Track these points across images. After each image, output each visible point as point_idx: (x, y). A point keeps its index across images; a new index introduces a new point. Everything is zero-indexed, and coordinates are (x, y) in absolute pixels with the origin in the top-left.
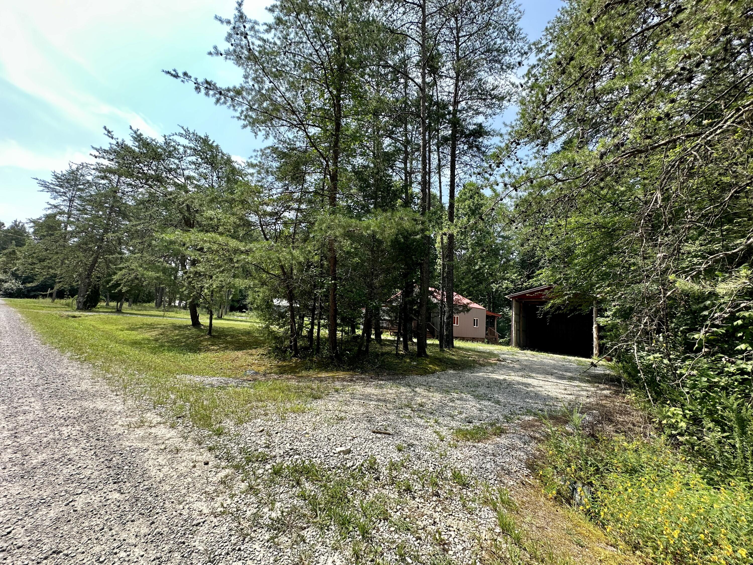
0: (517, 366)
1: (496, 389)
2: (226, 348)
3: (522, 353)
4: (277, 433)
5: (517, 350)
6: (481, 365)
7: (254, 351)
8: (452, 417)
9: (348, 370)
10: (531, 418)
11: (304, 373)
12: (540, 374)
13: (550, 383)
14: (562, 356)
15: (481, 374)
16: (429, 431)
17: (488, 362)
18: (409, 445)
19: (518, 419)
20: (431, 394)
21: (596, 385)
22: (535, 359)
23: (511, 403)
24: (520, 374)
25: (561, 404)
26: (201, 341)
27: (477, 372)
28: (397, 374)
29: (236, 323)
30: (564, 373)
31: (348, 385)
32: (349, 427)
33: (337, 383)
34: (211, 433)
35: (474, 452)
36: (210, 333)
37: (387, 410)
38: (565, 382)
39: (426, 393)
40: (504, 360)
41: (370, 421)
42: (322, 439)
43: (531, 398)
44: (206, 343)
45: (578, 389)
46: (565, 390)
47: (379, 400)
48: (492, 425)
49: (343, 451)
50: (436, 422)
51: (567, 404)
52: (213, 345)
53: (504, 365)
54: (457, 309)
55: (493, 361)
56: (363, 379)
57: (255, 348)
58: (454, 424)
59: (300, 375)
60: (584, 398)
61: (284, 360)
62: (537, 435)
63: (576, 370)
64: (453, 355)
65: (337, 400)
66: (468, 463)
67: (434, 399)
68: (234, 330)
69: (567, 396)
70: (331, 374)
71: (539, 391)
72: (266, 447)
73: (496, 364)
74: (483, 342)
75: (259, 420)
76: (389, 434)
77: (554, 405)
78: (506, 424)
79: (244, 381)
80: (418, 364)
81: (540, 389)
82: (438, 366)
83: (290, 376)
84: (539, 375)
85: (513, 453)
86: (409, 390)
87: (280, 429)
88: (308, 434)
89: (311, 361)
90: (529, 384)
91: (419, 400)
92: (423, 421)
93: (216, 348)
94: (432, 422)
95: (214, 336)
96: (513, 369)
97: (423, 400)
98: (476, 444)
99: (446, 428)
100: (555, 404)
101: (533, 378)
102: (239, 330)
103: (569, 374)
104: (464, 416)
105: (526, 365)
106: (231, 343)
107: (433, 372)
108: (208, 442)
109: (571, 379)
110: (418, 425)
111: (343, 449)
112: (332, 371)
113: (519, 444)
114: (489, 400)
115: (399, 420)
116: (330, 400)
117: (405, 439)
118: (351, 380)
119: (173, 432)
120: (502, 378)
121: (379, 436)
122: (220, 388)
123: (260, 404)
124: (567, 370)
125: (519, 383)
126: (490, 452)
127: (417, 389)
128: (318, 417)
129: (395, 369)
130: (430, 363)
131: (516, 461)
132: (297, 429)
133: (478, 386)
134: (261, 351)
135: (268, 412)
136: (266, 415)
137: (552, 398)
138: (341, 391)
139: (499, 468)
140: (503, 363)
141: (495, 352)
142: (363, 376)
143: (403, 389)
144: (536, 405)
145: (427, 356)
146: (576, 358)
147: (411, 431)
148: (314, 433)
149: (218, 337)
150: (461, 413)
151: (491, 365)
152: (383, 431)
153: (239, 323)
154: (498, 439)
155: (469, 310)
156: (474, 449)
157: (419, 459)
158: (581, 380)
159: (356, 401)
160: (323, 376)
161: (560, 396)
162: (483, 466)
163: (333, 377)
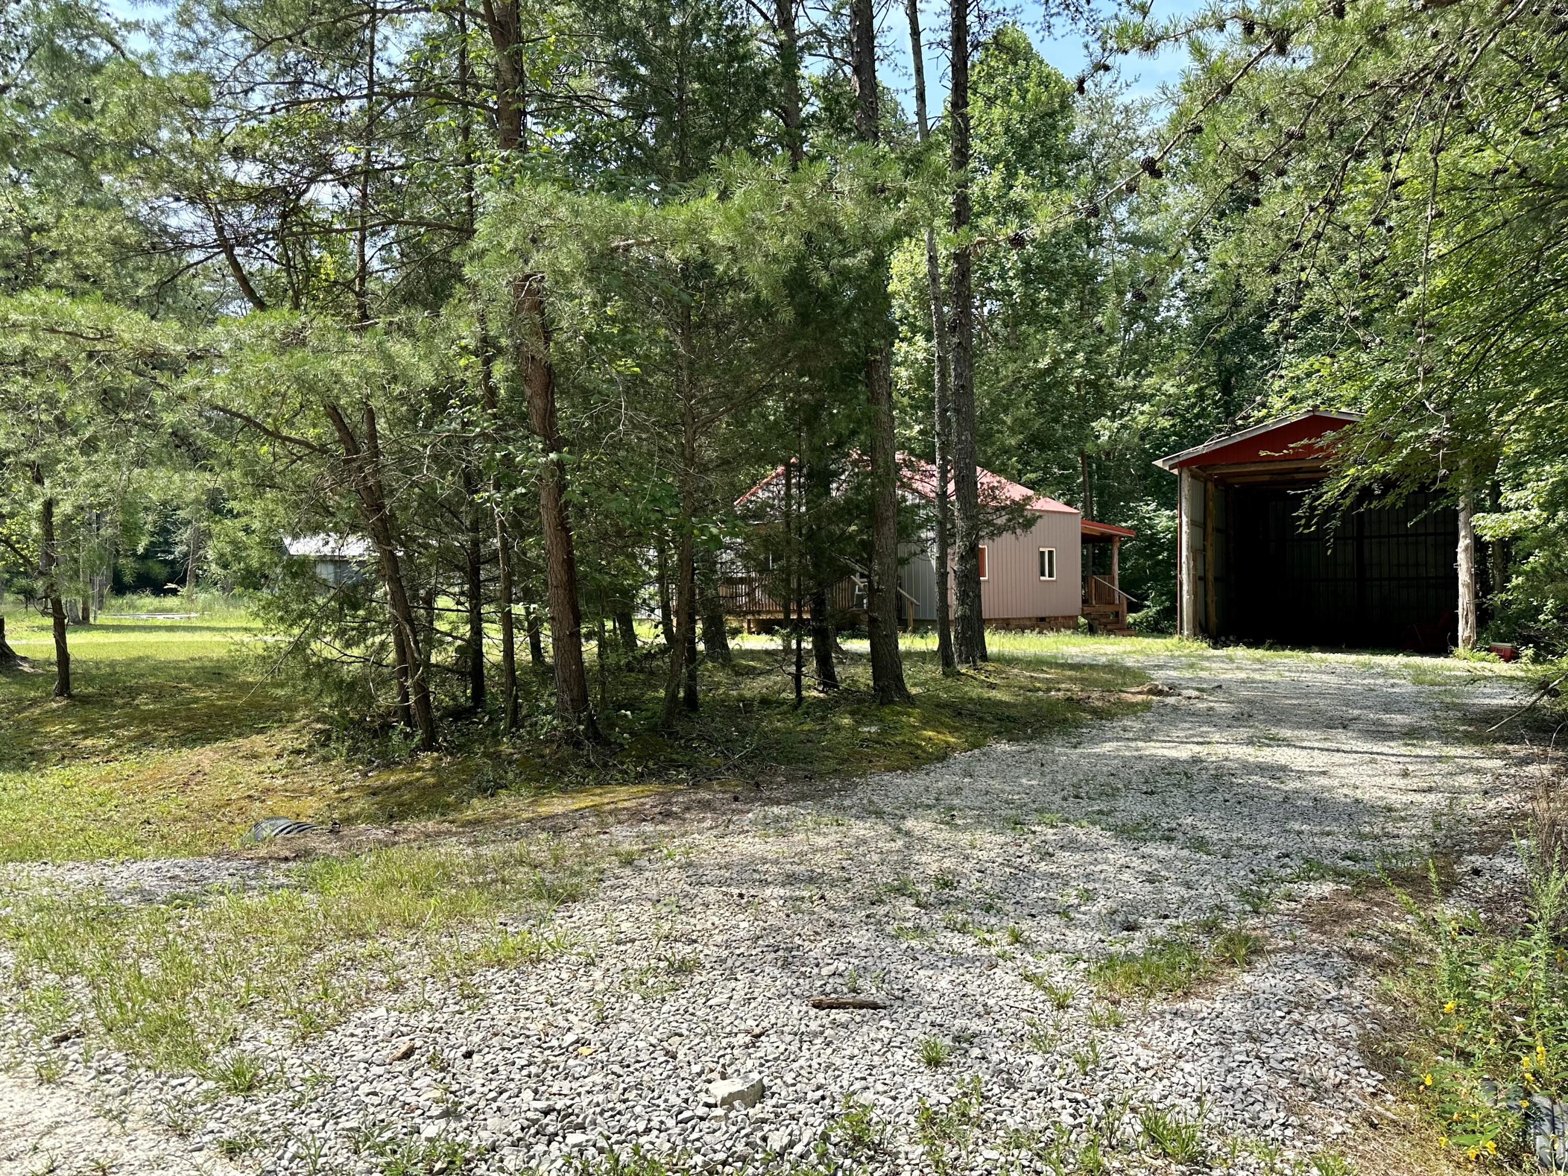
0: (1222, 707)
1: (1179, 796)
2: (145, 740)
3: (1221, 659)
4: (468, 1055)
5: (1201, 647)
6: (1098, 714)
7: (258, 742)
8: (1064, 913)
9: (640, 779)
10: (1328, 888)
11: (479, 807)
12: (1307, 726)
13: (1350, 759)
14: (1352, 658)
15: (1108, 747)
16: (1004, 976)
17: (1120, 702)
18: (957, 1039)
19: (1289, 898)
20: (964, 838)
21: (1500, 747)
22: (1270, 676)
23: (1246, 842)
24: (1244, 733)
25: (1405, 829)
26: (36, 721)
27: (1092, 741)
28: (822, 776)
29: (153, 637)
30: (1385, 717)
31: (663, 835)
32: (721, 999)
33: (618, 831)
34: (211, 1084)
35: (1184, 1034)
36: (64, 688)
37: (831, 915)
38: (1396, 747)
39: (943, 835)
40: (1173, 689)
41: (786, 964)
42: (644, 1056)
43: (1305, 816)
44: (56, 729)
45: (1445, 767)
46: (1405, 774)
47: (790, 879)
48: (1210, 928)
49: (739, 1095)
50: (1016, 938)
51: (1429, 827)
52: (87, 734)
53: (1175, 708)
54: (989, 523)
55: (1132, 695)
56: (706, 806)
57: (261, 731)
58: (1077, 939)
59: (469, 814)
60: (1478, 800)
61: (389, 765)
62: (1369, 947)
63: (1417, 703)
64: (992, 686)
65: (641, 898)
66: (1177, 1077)
67: (984, 855)
68: (159, 668)
69: (1418, 798)
70: (584, 801)
71: (1323, 789)
72: (446, 1114)
73: (1147, 706)
74: (1076, 628)
75: (381, 1012)
76: (875, 1006)
77: (1387, 835)
78: (1252, 922)
79: (263, 861)
80: (883, 732)
81: (1324, 781)
82: (953, 730)
83: (431, 826)
84: (1303, 733)
85: (1312, 1020)
86: (882, 828)
87: (476, 1038)
88: (585, 1044)
89: (496, 757)
90: (1284, 768)
91: (930, 862)
92: (970, 941)
93: (101, 743)
94: (1002, 940)
95: (85, 700)
96: (1209, 717)
97: (947, 863)
98: (1181, 1006)
99: (1055, 958)
100: (1390, 828)
101: (1287, 743)
102: (176, 665)
103: (1400, 719)
104: (1101, 905)
105: (1250, 702)
106: (162, 719)
107: (942, 756)
108: (212, 1125)
109: (1412, 734)
110: (958, 959)
111: (735, 1085)
112: (580, 786)
113: (1324, 987)
114: (1169, 840)
115: (886, 944)
116: (617, 901)
117: (933, 1017)
118: (667, 815)
119: (56, 1100)
120: (1184, 753)
121: (842, 1016)
122: (180, 901)
123: (360, 949)
124: (1390, 704)
125: (1248, 768)
126: (1237, 1027)
127: (909, 824)
128: (597, 974)
129: (808, 759)
130: (926, 723)
131: (1330, 1049)
132: (535, 1028)
133: (1114, 793)
134: (285, 739)
135: (403, 975)
136: (398, 987)
137: (1372, 810)
138: (644, 862)
139: (1283, 1083)
140: (1171, 700)
141: (1130, 662)
142: (705, 795)
143: (860, 829)
144: (1329, 842)
145: (910, 700)
146: (1401, 659)
147: (943, 984)
148: (606, 1035)
149: (102, 701)
150: (1088, 896)
151: (1132, 709)
152: (849, 997)
153: (164, 636)
154: (1248, 978)
155: (1029, 523)
156: (1181, 1023)
157: (1011, 1085)
158: (1447, 736)
159: (710, 893)
160: (559, 810)
161: (1396, 799)
162: (1231, 1081)
163: (596, 810)
